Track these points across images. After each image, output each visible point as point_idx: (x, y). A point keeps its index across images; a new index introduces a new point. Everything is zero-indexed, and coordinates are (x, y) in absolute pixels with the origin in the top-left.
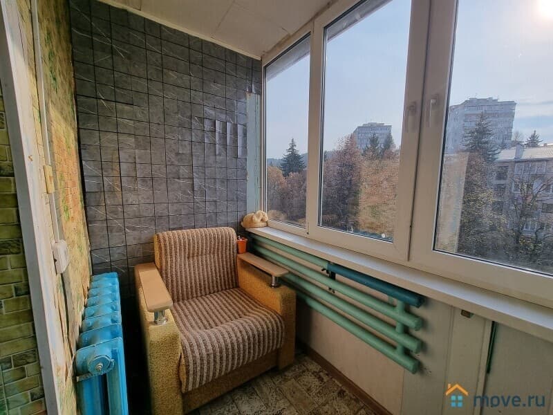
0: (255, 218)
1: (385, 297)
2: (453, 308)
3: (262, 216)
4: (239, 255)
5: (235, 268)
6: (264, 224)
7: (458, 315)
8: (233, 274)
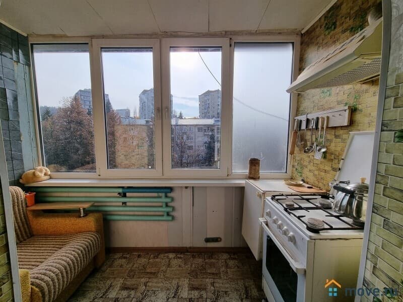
0: (38, 173)
1: (156, 195)
2: (182, 187)
3: (44, 171)
4: (28, 208)
5: (26, 221)
6: (47, 177)
7: (184, 189)
8: (26, 226)
